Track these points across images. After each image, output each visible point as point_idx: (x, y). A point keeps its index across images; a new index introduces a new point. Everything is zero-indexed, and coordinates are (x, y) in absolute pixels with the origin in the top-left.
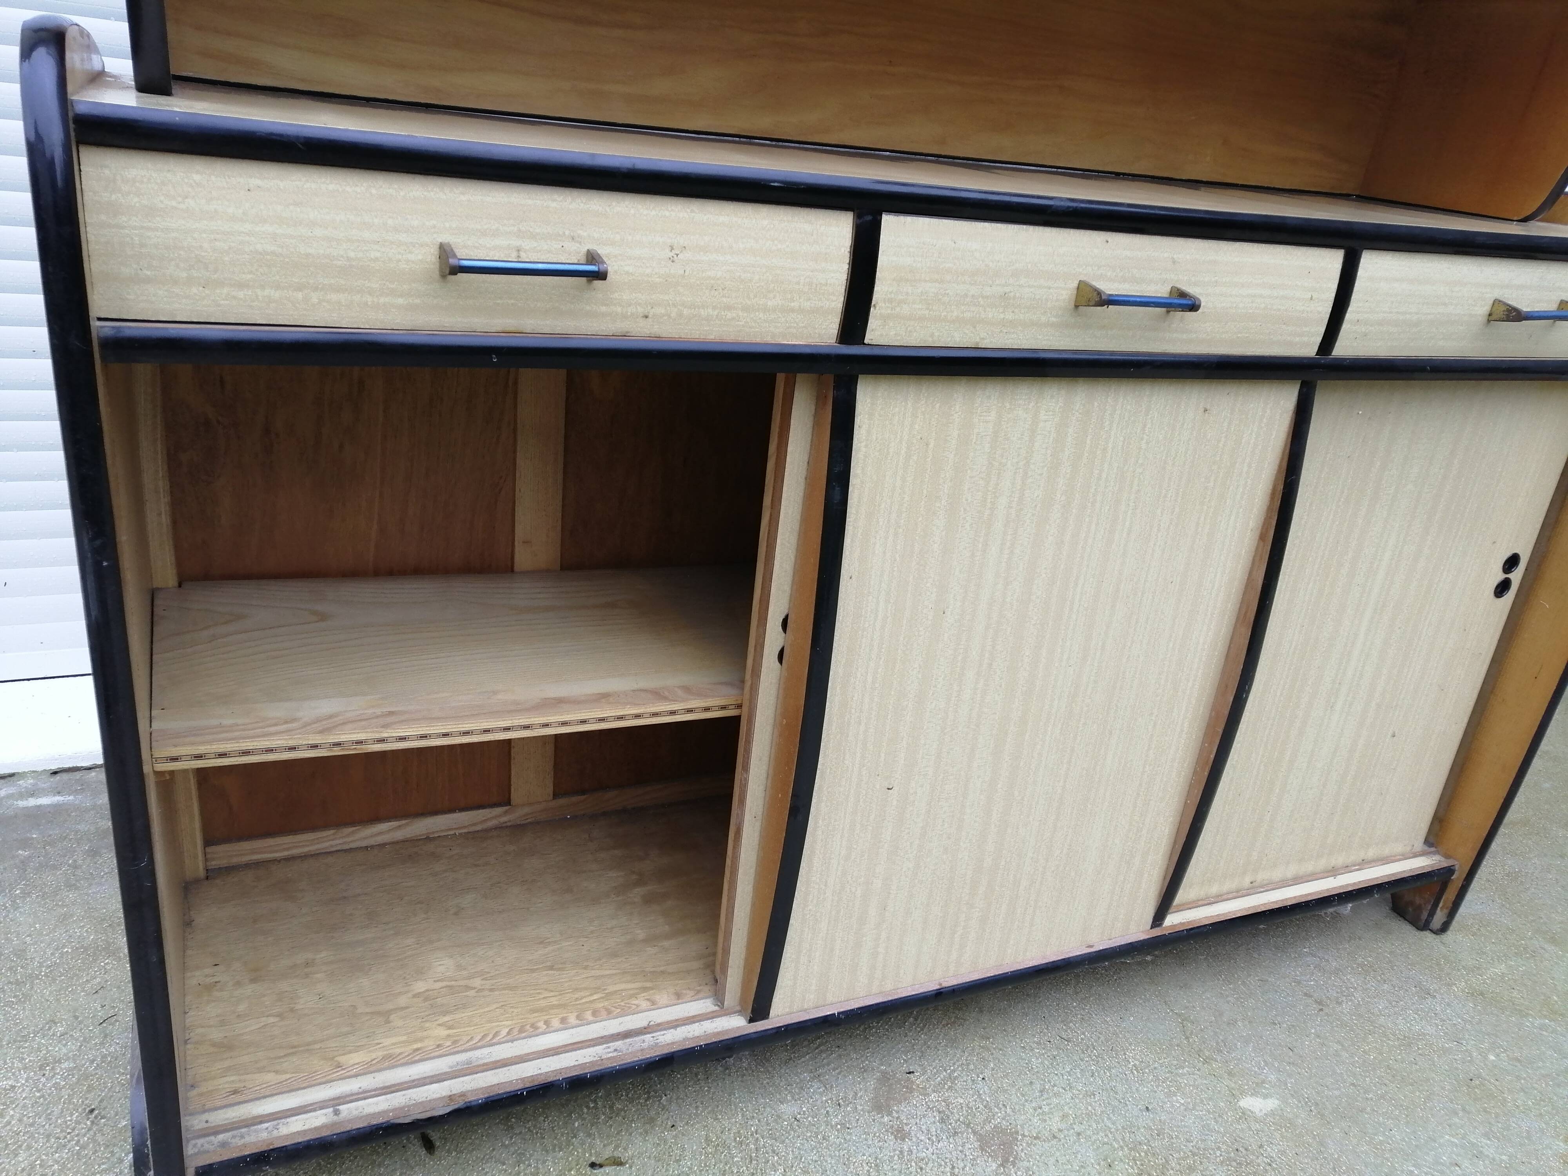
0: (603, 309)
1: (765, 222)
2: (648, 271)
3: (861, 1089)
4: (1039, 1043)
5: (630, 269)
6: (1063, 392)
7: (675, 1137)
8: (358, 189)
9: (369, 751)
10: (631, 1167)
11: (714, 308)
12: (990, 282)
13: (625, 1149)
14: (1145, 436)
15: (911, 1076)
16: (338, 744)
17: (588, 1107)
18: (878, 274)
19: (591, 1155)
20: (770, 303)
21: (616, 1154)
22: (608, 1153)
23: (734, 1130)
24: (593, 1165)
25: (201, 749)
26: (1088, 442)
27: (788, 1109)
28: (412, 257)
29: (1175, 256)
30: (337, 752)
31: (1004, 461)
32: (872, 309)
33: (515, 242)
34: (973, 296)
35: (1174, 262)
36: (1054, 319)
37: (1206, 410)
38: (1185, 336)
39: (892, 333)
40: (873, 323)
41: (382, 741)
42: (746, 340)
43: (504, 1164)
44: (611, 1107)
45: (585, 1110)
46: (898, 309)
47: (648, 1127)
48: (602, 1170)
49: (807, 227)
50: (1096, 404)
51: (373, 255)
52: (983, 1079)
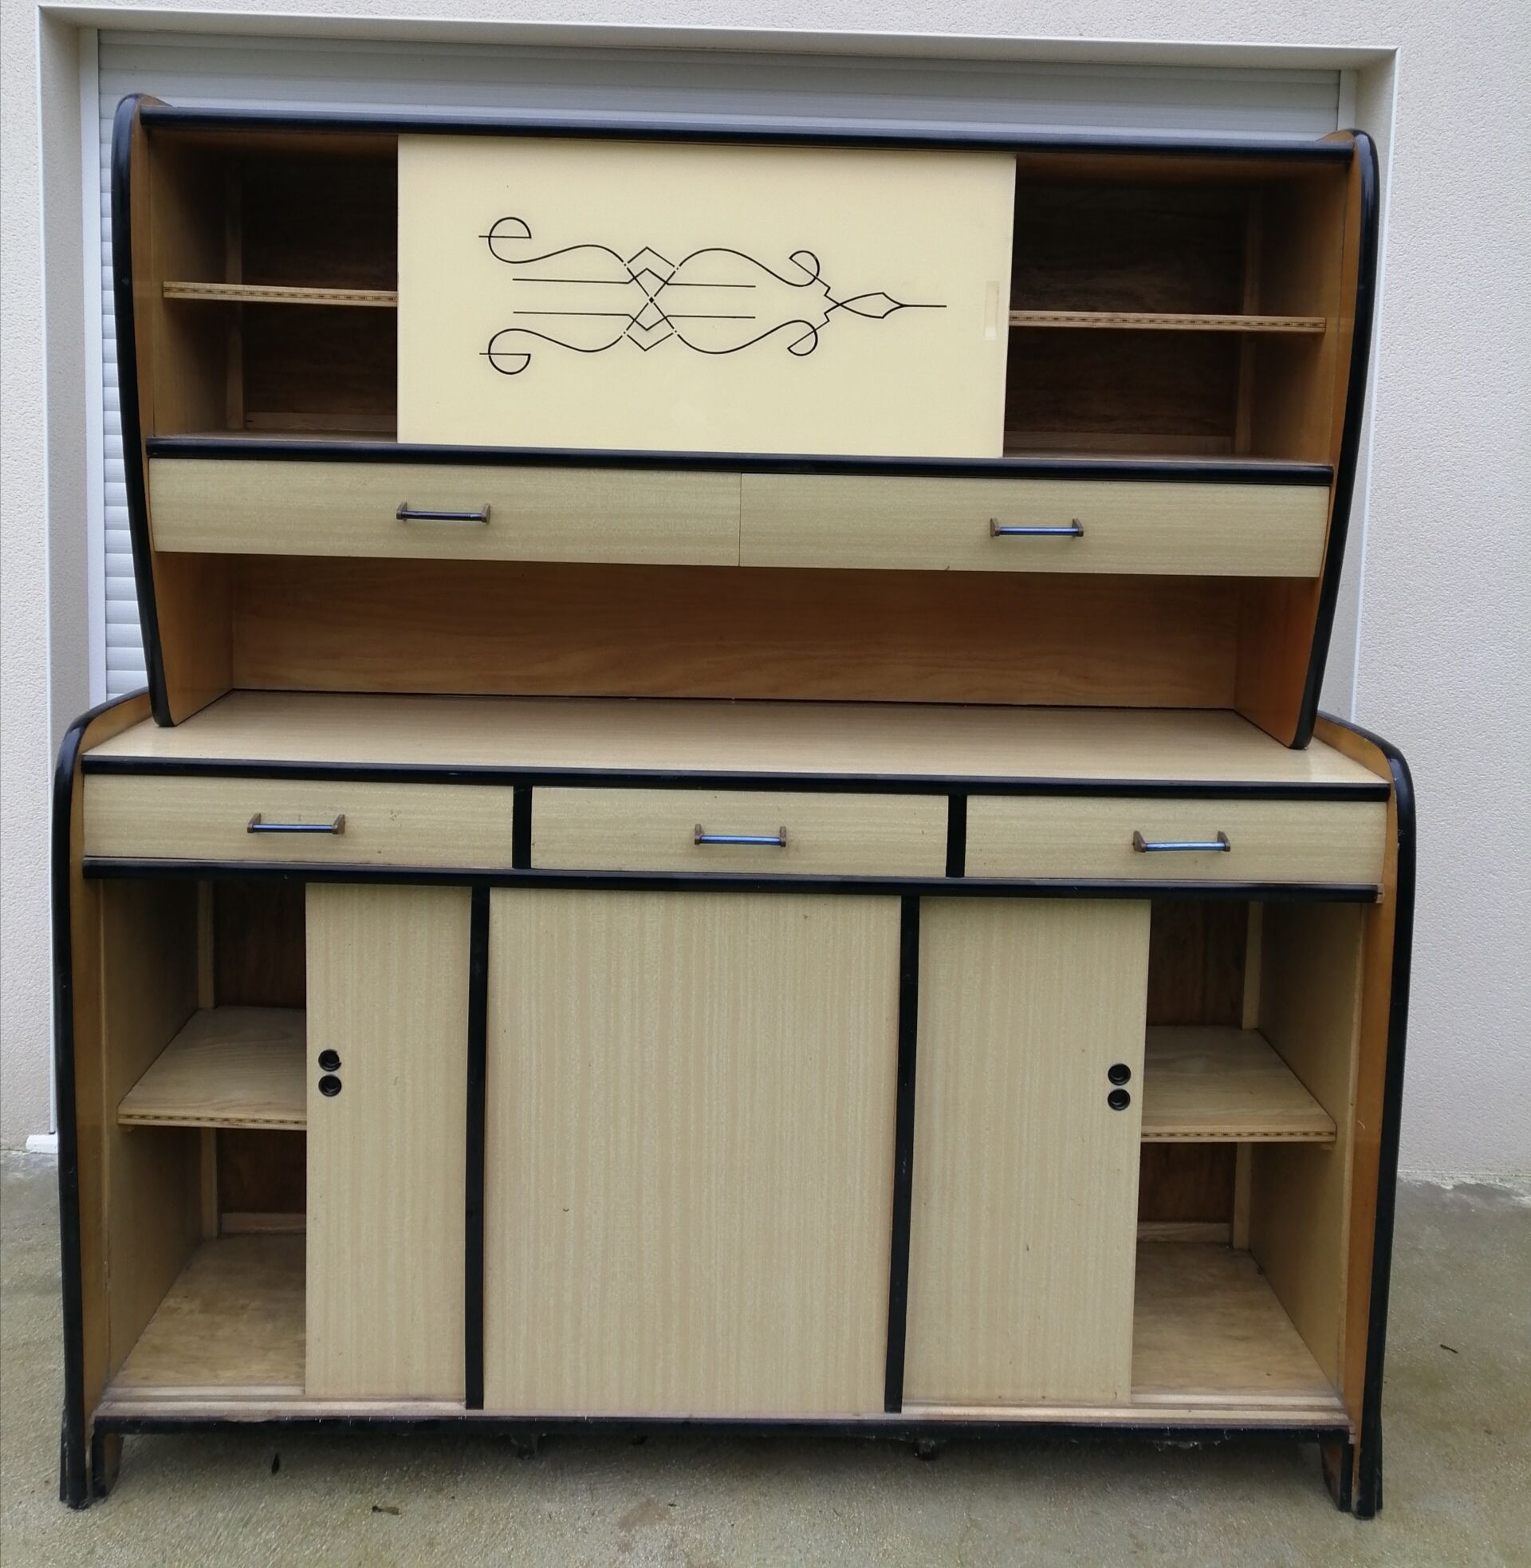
0: (352, 848)
1: (453, 795)
2: (378, 825)
3: (620, 1507)
4: (808, 1511)
5: (367, 825)
6: (663, 901)
7: (448, 1506)
8: (214, 787)
9: (247, 1127)
10: (401, 1518)
11: (424, 847)
12: (621, 827)
13: (406, 1505)
14: (749, 936)
15: (672, 1508)
16: (226, 1120)
17: (401, 1469)
18: (533, 825)
19: (379, 1502)
20: (460, 843)
21: (399, 1506)
22: (392, 1504)
23: (496, 1512)
24: (375, 1509)
25: (144, 1112)
26: (695, 939)
27: (548, 1507)
28: (240, 821)
29: (779, 805)
30: (226, 1125)
31: (621, 951)
32: (532, 846)
33: (297, 812)
34: (609, 837)
35: (779, 809)
36: (680, 851)
37: (806, 917)
38: (804, 862)
39: (551, 861)
40: (534, 855)
41: (254, 1121)
42: (448, 866)
43: (316, 1492)
44: (418, 1474)
45: (398, 1470)
46: (551, 846)
47: (434, 1493)
48: (380, 1514)
49: (482, 797)
50: (695, 910)
51: (219, 820)
52: (733, 1525)
